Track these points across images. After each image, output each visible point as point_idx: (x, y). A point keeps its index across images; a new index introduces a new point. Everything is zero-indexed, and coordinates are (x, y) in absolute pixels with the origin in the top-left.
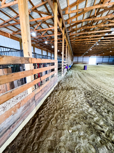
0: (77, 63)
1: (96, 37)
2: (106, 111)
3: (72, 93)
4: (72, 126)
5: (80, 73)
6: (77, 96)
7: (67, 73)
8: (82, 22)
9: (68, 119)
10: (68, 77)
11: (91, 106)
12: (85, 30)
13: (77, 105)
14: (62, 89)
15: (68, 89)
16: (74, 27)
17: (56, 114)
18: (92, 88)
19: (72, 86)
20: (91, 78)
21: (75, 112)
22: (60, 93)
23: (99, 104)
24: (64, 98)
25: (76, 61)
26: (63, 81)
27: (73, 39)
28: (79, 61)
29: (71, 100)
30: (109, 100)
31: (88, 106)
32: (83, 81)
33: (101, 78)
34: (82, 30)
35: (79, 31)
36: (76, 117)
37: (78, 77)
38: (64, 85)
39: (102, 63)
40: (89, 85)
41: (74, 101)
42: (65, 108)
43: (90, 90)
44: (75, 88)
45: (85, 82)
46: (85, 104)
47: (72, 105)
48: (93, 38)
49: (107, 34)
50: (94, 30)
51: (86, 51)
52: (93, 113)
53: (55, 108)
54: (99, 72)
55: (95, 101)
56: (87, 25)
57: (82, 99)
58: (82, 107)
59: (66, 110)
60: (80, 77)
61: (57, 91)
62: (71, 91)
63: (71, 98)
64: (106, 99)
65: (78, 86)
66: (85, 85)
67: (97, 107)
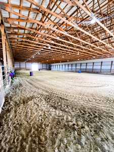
0: (20, 69)
1: (37, 47)
2: (66, 107)
3: (33, 104)
4: (54, 142)
5: (28, 80)
6: (39, 105)
7: (12, 82)
8: (25, 29)
9: (46, 138)
10: (16, 87)
11: (55, 108)
12: (28, 38)
13: (44, 115)
14: (17, 105)
15: (25, 102)
16: (16, 31)
17: (27, 146)
18: (47, 92)
19: (28, 96)
20: (41, 83)
21: (48, 123)
22: (15, 112)
23: (60, 104)
24: (26, 116)
25: (18, 67)
26: (11, 93)
27: (14, 42)
28: (22, 67)
29: (36, 114)
30: (62, 97)
31: (54, 110)
32: (37, 87)
33: (48, 82)
34: (25, 37)
35: (22, 36)
36: (51, 129)
37: (29, 84)
38: (17, 99)
39: (42, 69)
40: (43, 90)
41: (40, 112)
42: (34, 128)
43: (47, 94)
44: (32, 98)
45: (39, 88)
46: (51, 109)
47: (40, 118)
48: (35, 47)
49: (45, 47)
50: (35, 40)
51: (29, 58)
52: (61, 114)
53: (21, 138)
54: (44, 77)
55: (56, 103)
56: (29, 34)
57: (46, 105)
58: (51, 114)
59: (37, 130)
60: (31, 84)
61: (8, 111)
62: (29, 103)
63: (34, 111)
64: (61, 98)
65: (35, 94)
66: (40, 91)
67: (59, 107)
